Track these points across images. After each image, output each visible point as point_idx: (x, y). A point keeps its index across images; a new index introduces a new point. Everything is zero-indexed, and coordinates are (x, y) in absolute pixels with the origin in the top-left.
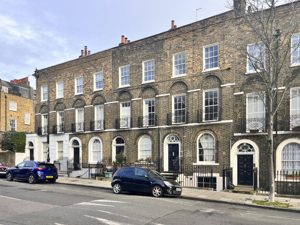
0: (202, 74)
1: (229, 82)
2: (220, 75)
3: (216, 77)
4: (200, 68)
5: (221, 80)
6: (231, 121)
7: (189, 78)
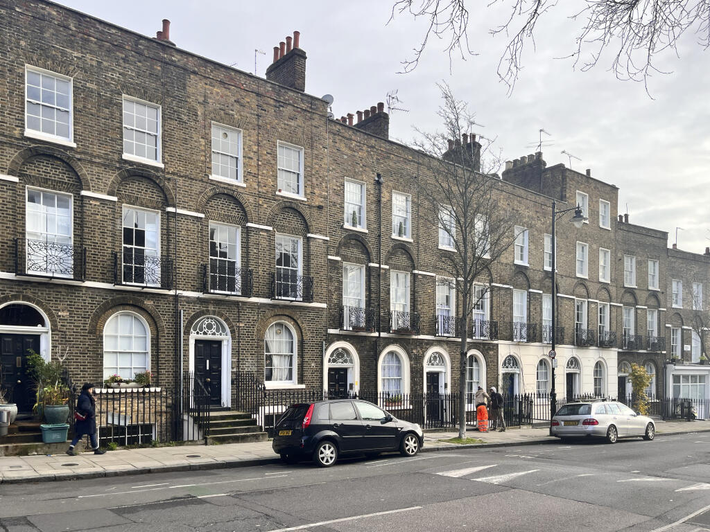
0: (277, 198)
1: (320, 232)
2: (306, 212)
3: (300, 214)
4: (272, 183)
5: (309, 224)
6: (324, 306)
7: (251, 194)
